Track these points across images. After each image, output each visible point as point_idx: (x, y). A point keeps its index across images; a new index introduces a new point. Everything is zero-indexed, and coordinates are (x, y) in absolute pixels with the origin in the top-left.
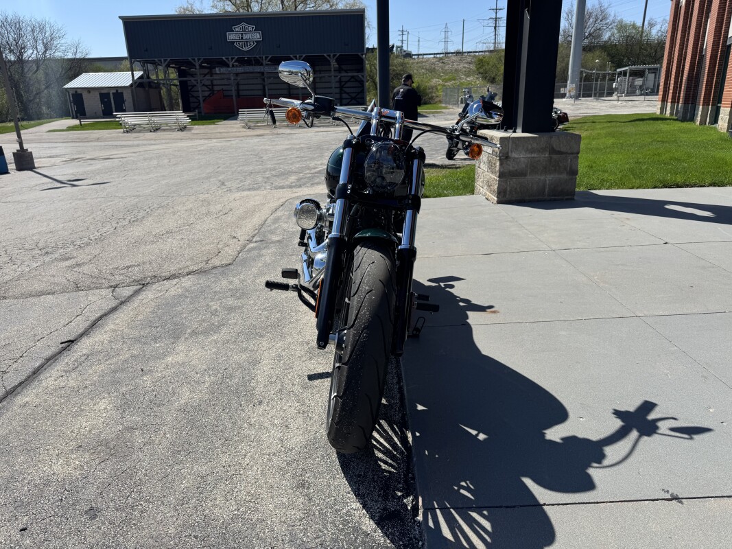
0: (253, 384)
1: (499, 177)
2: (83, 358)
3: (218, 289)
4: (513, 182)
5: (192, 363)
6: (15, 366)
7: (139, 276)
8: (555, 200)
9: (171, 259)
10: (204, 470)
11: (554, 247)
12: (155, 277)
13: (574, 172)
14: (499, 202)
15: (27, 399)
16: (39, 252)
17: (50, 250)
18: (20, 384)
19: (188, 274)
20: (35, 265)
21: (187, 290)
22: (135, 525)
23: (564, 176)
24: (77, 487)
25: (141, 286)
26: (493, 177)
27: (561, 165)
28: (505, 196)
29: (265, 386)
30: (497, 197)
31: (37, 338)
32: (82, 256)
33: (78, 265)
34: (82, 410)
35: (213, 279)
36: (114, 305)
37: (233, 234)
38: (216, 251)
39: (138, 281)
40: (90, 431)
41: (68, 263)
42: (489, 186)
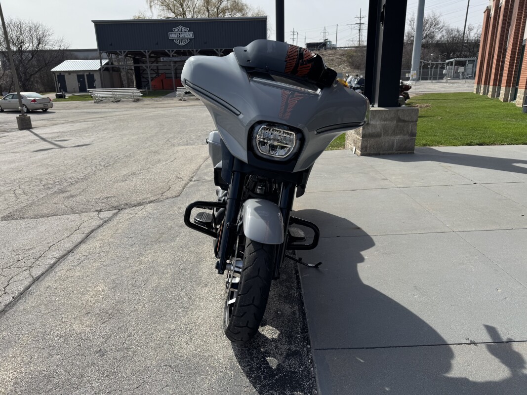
0: (200, 274)
1: (362, 137)
2: (83, 258)
3: (171, 213)
4: (372, 141)
5: (158, 261)
6: (37, 262)
7: (116, 204)
8: (400, 153)
9: (137, 192)
10: (172, 327)
11: (399, 186)
12: (127, 204)
13: (413, 135)
14: (362, 155)
15: (49, 284)
16: (43, 187)
17: (50, 186)
18: (42, 274)
19: (150, 202)
20: (41, 196)
21: (150, 214)
22: (130, 359)
23: (407, 137)
24: (90, 338)
25: (117, 211)
26: (358, 137)
27: (405, 129)
28: (366, 150)
29: (209, 275)
30: (361, 151)
31: (50, 245)
32: (73, 190)
33: (72, 196)
34: (87, 291)
35: (167, 206)
36: (100, 224)
37: (179, 176)
38: (168, 188)
39: (115, 207)
40: (94, 303)
41: (64, 195)
42: (355, 143)
